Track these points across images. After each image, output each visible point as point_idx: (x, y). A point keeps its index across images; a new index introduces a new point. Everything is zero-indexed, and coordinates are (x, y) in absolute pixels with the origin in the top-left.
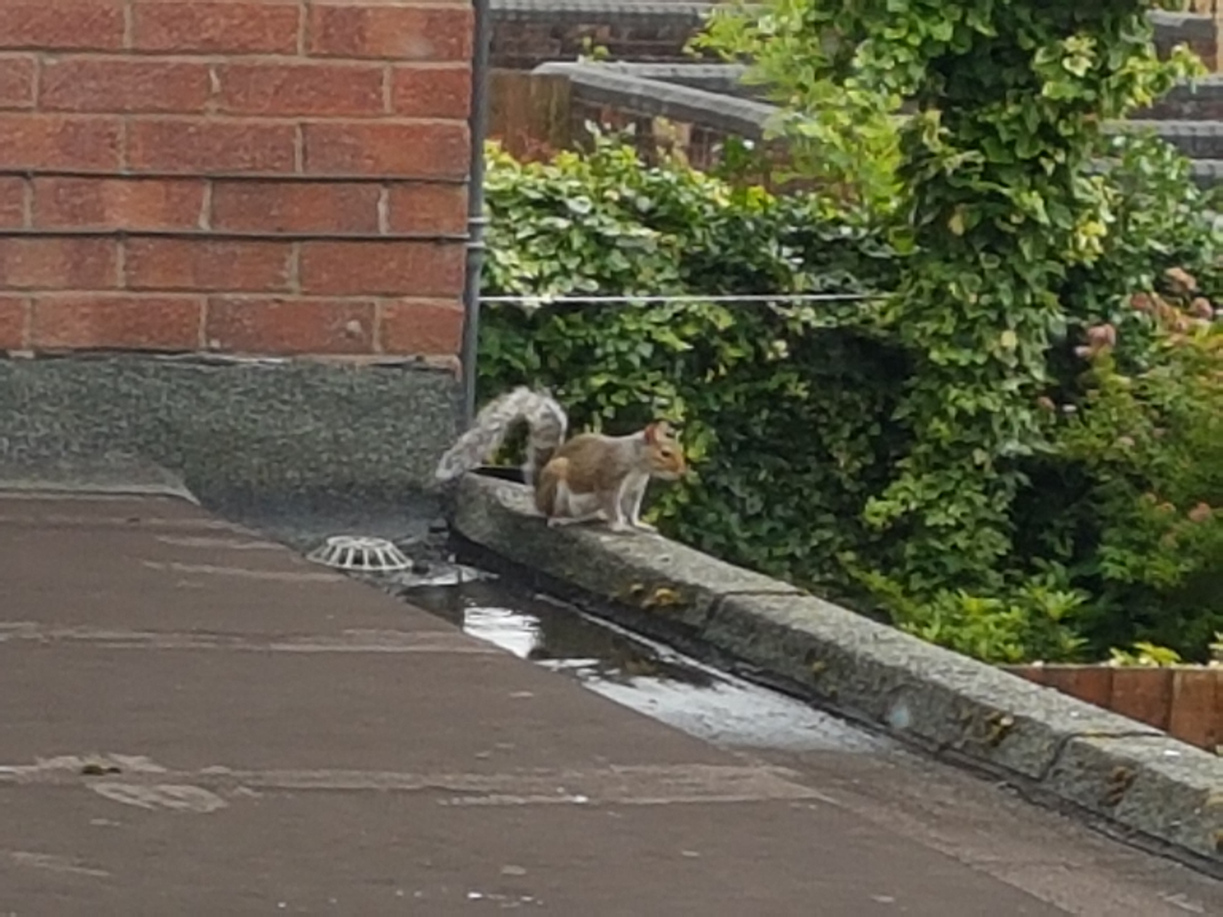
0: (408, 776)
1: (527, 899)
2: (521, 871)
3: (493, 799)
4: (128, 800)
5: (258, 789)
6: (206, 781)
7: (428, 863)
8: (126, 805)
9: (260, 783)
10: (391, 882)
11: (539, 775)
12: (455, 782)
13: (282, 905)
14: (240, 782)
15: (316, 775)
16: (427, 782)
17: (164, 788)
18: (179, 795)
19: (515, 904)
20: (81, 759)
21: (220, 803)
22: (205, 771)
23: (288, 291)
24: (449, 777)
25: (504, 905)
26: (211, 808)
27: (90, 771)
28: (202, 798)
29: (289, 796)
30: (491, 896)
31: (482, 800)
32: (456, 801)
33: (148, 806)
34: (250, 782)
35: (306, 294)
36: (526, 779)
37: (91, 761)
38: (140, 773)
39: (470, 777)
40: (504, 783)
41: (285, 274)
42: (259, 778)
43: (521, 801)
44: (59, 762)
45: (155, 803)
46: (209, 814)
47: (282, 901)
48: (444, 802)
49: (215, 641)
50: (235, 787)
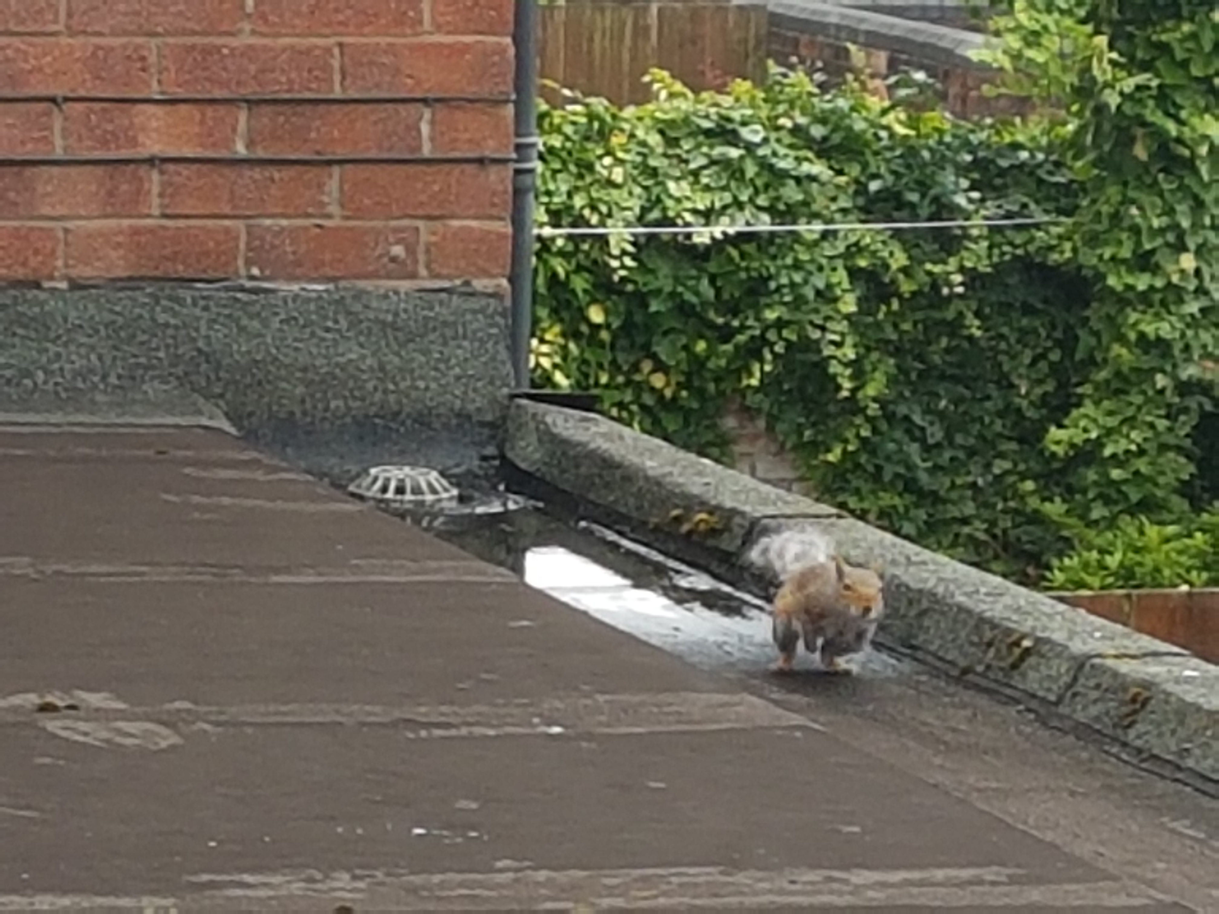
0: (378, 709)
1: (473, 834)
2: (474, 806)
3: (464, 731)
4: (81, 738)
5: (217, 724)
6: (165, 717)
7: (378, 798)
8: (76, 742)
9: (223, 718)
10: (333, 818)
11: (518, 706)
12: (425, 715)
13: (213, 844)
14: (199, 717)
15: (283, 708)
16: (397, 714)
17: (121, 724)
18: (133, 731)
19: (459, 840)
20: (41, 696)
21: (175, 740)
22: (168, 706)
23: (329, 216)
24: (423, 709)
25: (447, 841)
26: (164, 744)
27: (46, 708)
28: (157, 734)
29: (249, 730)
30: (435, 832)
31: (453, 732)
32: (423, 733)
33: (97, 743)
34: (213, 718)
35: (347, 218)
36: (503, 711)
37: (49, 699)
38: (97, 710)
39: (444, 709)
40: (479, 714)
41: (326, 199)
42: (221, 713)
43: (492, 732)
44: (16, 700)
45: (108, 741)
46: (163, 751)
47: (212, 840)
48: (411, 735)
49: (214, 575)
50: (193, 723)
